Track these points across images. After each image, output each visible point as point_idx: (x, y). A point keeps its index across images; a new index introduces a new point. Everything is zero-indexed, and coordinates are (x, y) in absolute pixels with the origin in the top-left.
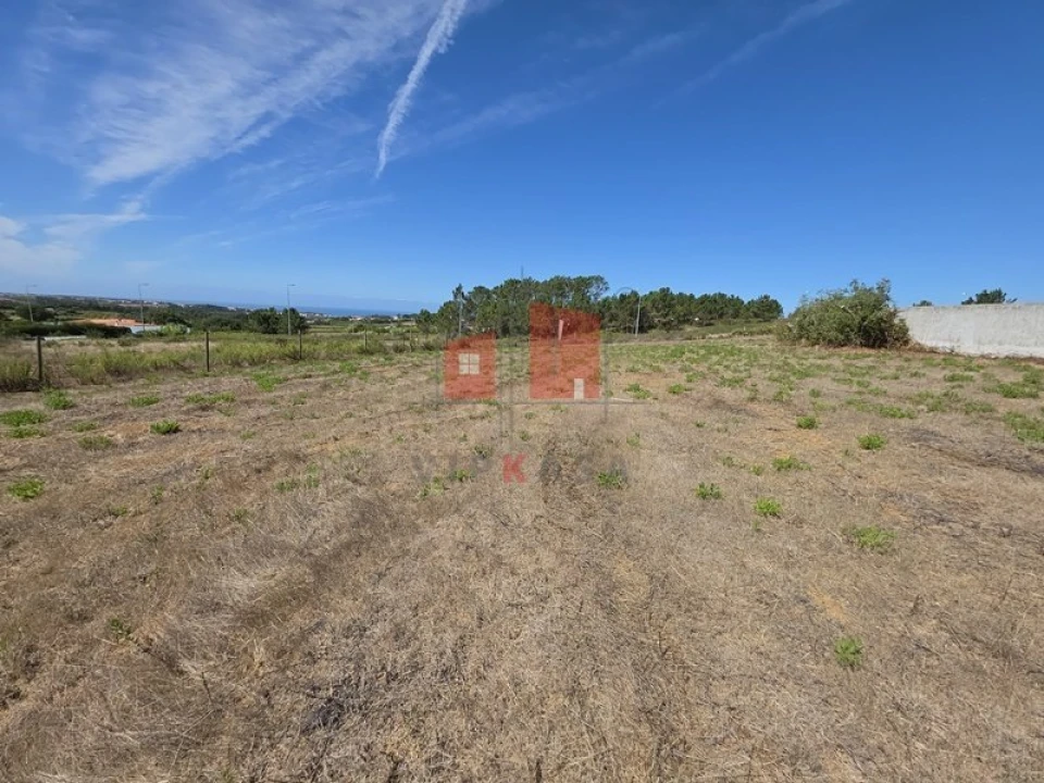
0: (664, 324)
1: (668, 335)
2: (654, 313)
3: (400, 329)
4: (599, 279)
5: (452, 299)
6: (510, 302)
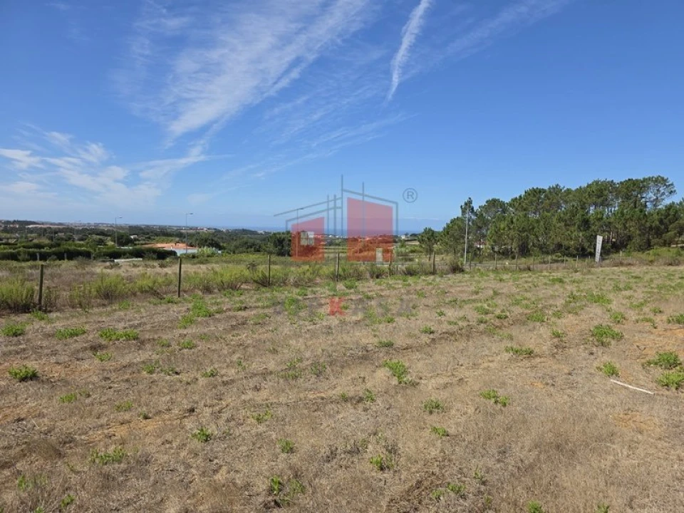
3: (403, 249)
4: (661, 181)
5: (460, 215)
6: (531, 216)
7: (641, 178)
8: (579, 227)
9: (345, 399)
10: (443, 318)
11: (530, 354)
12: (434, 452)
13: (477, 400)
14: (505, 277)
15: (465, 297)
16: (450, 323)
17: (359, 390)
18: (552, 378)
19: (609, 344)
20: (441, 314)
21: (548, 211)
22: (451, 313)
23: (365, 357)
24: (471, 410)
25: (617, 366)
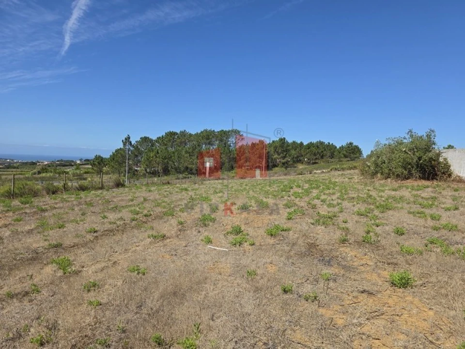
0: (284, 164)
1: (286, 172)
2: (276, 156)
4: (237, 132)
5: (122, 146)
6: (170, 149)
7: (227, 130)
8: (197, 157)
9: (11, 296)
10: (106, 220)
11: (164, 237)
12: (88, 320)
13: (125, 274)
14: (153, 189)
15: (123, 204)
16: (110, 223)
17: (27, 285)
18: (176, 250)
19: (209, 225)
20: (105, 217)
21: (179, 146)
22: (112, 216)
23: (35, 258)
24: (119, 283)
25: (212, 237)
